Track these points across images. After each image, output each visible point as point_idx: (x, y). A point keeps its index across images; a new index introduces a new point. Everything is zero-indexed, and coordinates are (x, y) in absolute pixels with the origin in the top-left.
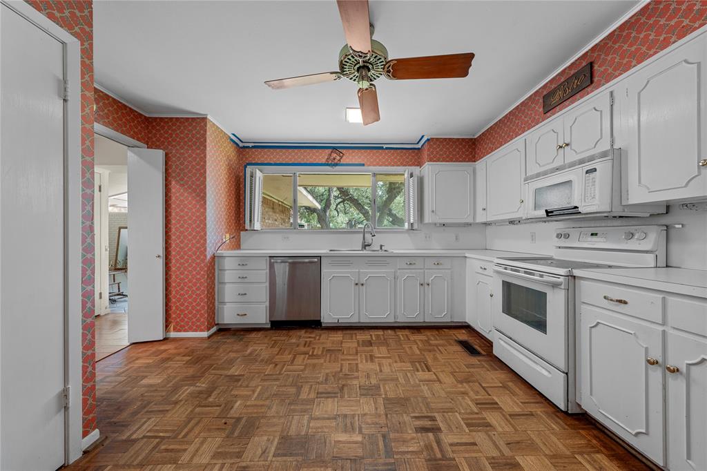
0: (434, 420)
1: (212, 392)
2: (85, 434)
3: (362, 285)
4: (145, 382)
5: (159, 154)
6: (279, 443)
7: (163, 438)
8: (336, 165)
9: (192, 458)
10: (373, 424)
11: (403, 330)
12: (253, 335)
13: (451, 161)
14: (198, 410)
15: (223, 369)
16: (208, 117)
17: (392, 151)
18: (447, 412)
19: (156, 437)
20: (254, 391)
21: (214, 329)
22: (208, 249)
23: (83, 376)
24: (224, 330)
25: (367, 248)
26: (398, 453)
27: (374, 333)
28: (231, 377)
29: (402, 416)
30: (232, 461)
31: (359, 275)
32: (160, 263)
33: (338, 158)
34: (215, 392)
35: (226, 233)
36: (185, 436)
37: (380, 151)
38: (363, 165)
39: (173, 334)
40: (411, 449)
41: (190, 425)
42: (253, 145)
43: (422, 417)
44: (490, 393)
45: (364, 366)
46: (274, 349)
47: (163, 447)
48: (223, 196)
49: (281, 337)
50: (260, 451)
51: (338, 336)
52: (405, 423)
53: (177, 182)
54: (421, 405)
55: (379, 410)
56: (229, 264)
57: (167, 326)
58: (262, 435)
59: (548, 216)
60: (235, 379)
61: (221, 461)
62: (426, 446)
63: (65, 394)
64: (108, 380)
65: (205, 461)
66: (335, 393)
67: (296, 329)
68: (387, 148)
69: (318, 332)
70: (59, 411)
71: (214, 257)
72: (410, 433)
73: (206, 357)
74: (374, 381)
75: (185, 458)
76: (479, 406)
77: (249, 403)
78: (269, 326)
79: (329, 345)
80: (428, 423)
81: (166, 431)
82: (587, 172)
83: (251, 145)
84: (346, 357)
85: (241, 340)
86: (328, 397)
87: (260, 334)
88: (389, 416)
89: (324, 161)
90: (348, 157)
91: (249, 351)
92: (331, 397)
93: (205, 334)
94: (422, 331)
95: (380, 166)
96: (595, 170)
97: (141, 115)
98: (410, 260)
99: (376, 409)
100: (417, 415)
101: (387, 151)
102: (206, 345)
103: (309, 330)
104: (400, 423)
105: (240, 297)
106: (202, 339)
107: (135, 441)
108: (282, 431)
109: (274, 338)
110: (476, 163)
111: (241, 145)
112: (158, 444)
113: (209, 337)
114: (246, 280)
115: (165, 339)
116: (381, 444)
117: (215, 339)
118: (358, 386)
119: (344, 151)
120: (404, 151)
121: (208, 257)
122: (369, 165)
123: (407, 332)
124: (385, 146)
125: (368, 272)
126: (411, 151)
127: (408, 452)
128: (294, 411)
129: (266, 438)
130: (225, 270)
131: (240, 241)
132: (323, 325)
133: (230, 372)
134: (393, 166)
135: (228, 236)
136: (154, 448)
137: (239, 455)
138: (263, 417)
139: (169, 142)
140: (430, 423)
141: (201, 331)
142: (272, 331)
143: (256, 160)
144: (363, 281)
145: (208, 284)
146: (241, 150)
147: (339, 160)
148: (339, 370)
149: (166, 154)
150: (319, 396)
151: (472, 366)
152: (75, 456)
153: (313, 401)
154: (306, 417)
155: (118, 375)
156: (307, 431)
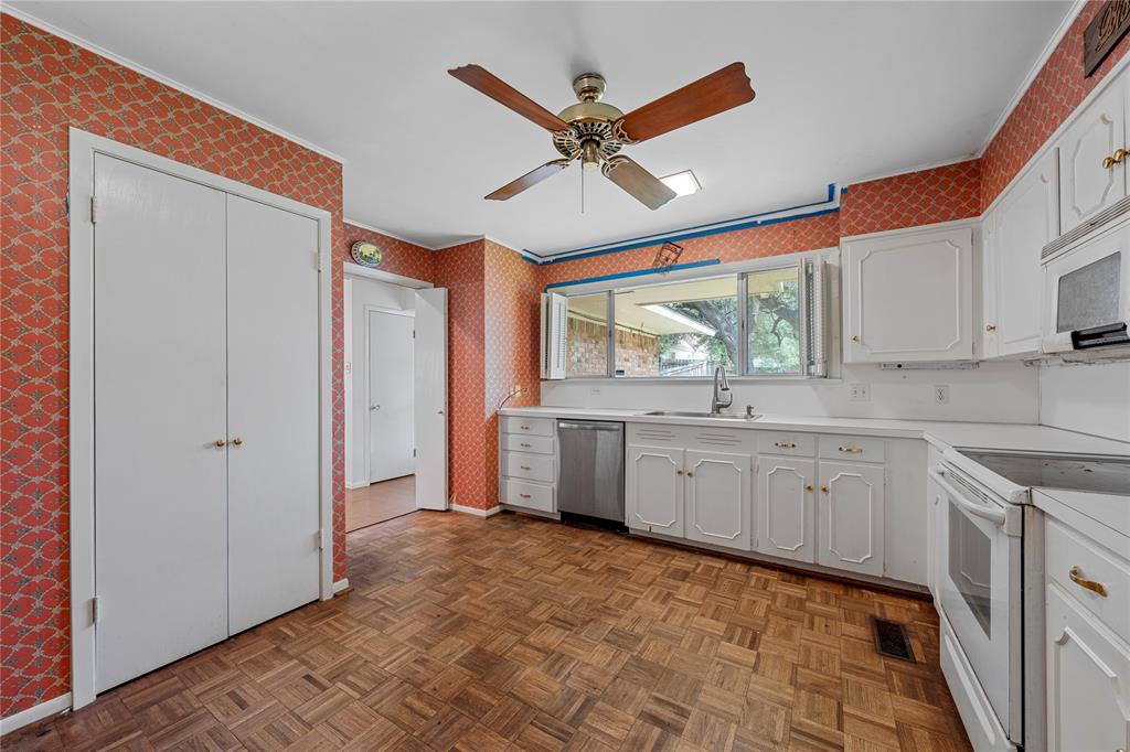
0: (682, 716)
1: (450, 578)
2: (336, 579)
3: (690, 474)
4: (407, 550)
5: (442, 292)
6: (470, 653)
7: (387, 606)
8: (671, 268)
9: (394, 632)
10: (588, 680)
11: (768, 571)
12: (536, 526)
13: (907, 223)
14: (428, 591)
15: (476, 557)
16: (486, 237)
17: (776, 226)
18: (717, 716)
19: (383, 603)
20: (487, 590)
21: (497, 509)
22: (487, 406)
23: (334, 524)
24: (508, 513)
25: (721, 410)
26: (588, 727)
27: (705, 562)
28: (477, 567)
29: (638, 689)
30: (420, 650)
31: (684, 456)
32: (442, 421)
33: (674, 256)
34: (453, 579)
35: (517, 384)
36: (400, 612)
37: (751, 230)
38: (718, 261)
39: (456, 507)
40: (609, 731)
41: (412, 603)
42: (554, 258)
43: (669, 704)
44: (846, 726)
45: (647, 604)
46: (544, 549)
47: (382, 614)
48: (510, 335)
49: (563, 535)
50: (447, 652)
51: (642, 553)
52: (634, 698)
53: (459, 324)
54: (684, 688)
55: (611, 667)
56: (512, 426)
57: (450, 496)
58: (461, 638)
59: (1077, 346)
60: (479, 571)
61: (412, 646)
62: (635, 740)
63: (319, 536)
64: (383, 540)
65: (401, 640)
66: (572, 625)
67: (591, 529)
68: (764, 223)
69: (617, 539)
70: (315, 549)
71: (496, 417)
72: (629, 715)
73: (469, 540)
74: (639, 630)
75: (390, 629)
76: (793, 735)
77: (473, 601)
78: (559, 518)
79: (617, 563)
80: (667, 714)
81: (391, 601)
83: (551, 259)
84: (630, 586)
85: (517, 529)
86: (558, 626)
87: (544, 526)
88: (619, 680)
89: (650, 265)
90: (690, 252)
91: (517, 544)
92: (562, 627)
93: (483, 513)
94: (809, 581)
95: (751, 258)
97: (427, 250)
98: (786, 439)
99: (609, 665)
100: (662, 697)
101: (764, 228)
102: (479, 526)
103: (609, 535)
104: (624, 696)
105: (523, 470)
106: (480, 518)
107: (368, 600)
108: (481, 642)
109: (555, 536)
110: (981, 218)
111: (540, 261)
112: (379, 611)
113: (488, 518)
114: (530, 449)
115: (448, 511)
116: (577, 705)
117: (496, 521)
118: (611, 627)
119: (683, 243)
120: (803, 221)
121: (488, 416)
122: (729, 260)
123: (773, 576)
124: (759, 220)
125: (701, 453)
126: (817, 219)
127: (601, 732)
128: (510, 626)
129: (462, 641)
130: (508, 434)
131: (539, 394)
132: (631, 532)
133: (479, 563)
134: (778, 253)
135: (518, 388)
136: (375, 612)
137: (428, 648)
138: (475, 621)
139: (452, 277)
140: (673, 716)
141: (481, 508)
142: (560, 526)
143: (558, 280)
144: (691, 468)
145: (488, 451)
146: (541, 268)
147: (675, 260)
148: (603, 598)
149: (449, 292)
150: (551, 621)
151: (860, 671)
152: (327, 596)
153: (539, 623)
154: (515, 638)
155: (392, 538)
156: (505, 653)
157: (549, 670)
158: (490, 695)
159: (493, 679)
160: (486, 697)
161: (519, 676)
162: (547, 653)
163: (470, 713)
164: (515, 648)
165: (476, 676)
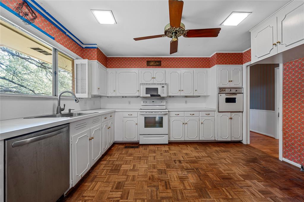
6: (204, 198)
17: (71, 40)
31: (90, 132)
37: (64, 35)
68: (68, 36)
82: (162, 87)
92: (169, 184)
95: (64, 46)
96: (164, 87)
108: (197, 199)
110: (108, 69)
124: (67, 33)
125: (94, 128)
128: (183, 197)
150: (169, 188)
153: (173, 190)
154: (185, 191)
156: (194, 189)
157: (187, 178)
158: (206, 183)
159: (203, 186)
160: (208, 183)
161: (195, 182)
162: (183, 182)
163: (214, 183)
164: (189, 188)
165: (207, 190)
